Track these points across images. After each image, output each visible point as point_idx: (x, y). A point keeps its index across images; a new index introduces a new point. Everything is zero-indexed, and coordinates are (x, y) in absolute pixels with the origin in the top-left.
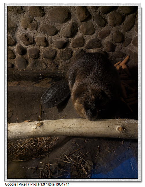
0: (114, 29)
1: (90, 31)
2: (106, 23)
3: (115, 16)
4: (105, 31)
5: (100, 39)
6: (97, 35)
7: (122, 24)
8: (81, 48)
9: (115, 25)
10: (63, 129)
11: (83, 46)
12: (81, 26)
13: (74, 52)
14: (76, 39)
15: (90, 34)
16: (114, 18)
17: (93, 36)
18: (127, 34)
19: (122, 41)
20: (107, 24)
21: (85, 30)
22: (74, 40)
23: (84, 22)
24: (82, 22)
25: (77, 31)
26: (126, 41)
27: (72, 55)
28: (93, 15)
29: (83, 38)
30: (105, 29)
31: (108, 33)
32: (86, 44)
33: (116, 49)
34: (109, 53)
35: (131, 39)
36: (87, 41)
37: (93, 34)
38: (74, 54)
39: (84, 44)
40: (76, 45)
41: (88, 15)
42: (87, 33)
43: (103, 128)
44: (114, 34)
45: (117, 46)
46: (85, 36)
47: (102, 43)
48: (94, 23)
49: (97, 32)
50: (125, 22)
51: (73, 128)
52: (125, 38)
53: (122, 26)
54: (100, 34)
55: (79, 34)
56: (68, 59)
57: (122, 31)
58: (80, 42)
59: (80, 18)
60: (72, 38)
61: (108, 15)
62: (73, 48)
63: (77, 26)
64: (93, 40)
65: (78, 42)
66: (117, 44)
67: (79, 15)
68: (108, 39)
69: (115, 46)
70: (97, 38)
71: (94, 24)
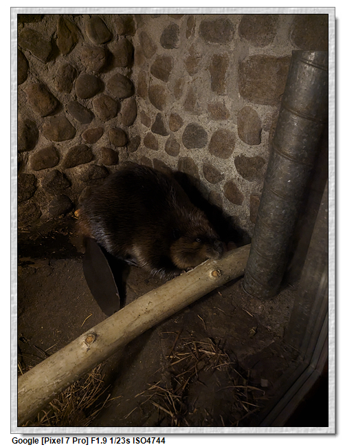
0: (107, 125)
1: (66, 132)
4: (93, 129)
8: (55, 168)
10: (137, 321)
12: (45, 124)
13: (40, 180)
14: (40, 152)
15: (68, 138)
16: (103, 107)
17: (75, 142)
19: (127, 143)
20: (94, 116)
21: (55, 132)
22: (35, 155)
23: (49, 117)
24: (45, 118)
25: (37, 136)
26: (131, 142)
27: (36, 188)
28: (65, 103)
29: (55, 148)
30: (92, 125)
31: (100, 132)
32: (64, 158)
33: (120, 158)
34: (110, 167)
35: (139, 138)
36: (64, 153)
37: (73, 137)
38: (40, 185)
39: (59, 159)
40: (42, 164)
42: (61, 138)
46: (57, 143)
52: (130, 136)
53: (119, 117)
54: (86, 136)
57: (121, 126)
60: (30, 152)
62: (36, 173)
63: (36, 126)
64: (76, 148)
65: (46, 157)
66: (119, 149)
67: (36, 104)
68: (102, 143)
69: (117, 153)
70: (82, 143)
71: (70, 119)
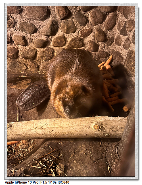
0: (95, 28)
1: (71, 29)
2: (87, 21)
3: (95, 14)
4: (86, 30)
5: (82, 38)
6: (79, 34)
7: (104, 22)
8: (63, 47)
9: (96, 24)
10: (34, 130)
11: (64, 45)
12: (62, 24)
13: (56, 52)
14: (57, 38)
15: (71, 32)
17: (75, 35)
18: (109, 33)
19: (105, 40)
21: (66, 28)
22: (55, 39)
23: (64, 20)
24: (62, 20)
25: (57, 30)
26: (108, 40)
27: (53, 55)
28: (74, 13)
29: (65, 37)
30: (86, 27)
31: (90, 32)
32: (68, 43)
33: (99, 49)
34: (92, 52)
35: (113, 38)
36: (69, 40)
37: (74, 32)
38: (55, 54)
39: (66, 43)
40: (57, 44)
41: (68, 12)
42: (68, 32)
43: (78, 127)
44: (96, 33)
45: (100, 46)
46: (66, 34)
47: (84, 42)
48: (75, 20)
49: (78, 31)
50: (106, 21)
51: (45, 129)
52: (108, 37)
53: (103, 24)
54: (82, 33)
55: (60, 33)
56: (50, 60)
57: (104, 30)
58: (61, 41)
59: (60, 15)
60: (53, 37)
61: (88, 13)
62: (54, 48)
63: (57, 24)
64: (75, 38)
65: (59, 41)
66: (100, 43)
67: (58, 12)
68: (90, 38)
69: (98, 45)
70: (79, 36)
71: (75, 22)
